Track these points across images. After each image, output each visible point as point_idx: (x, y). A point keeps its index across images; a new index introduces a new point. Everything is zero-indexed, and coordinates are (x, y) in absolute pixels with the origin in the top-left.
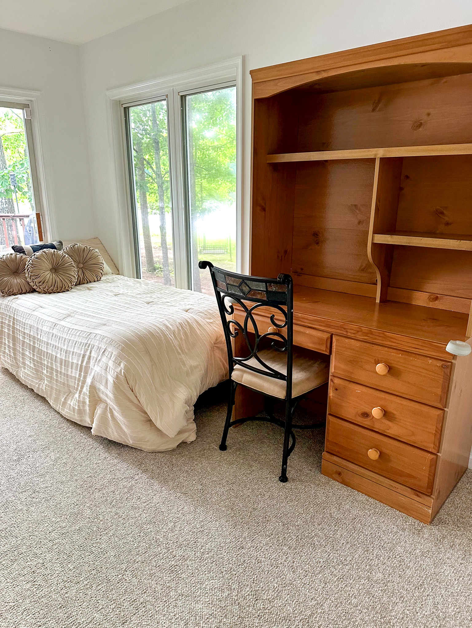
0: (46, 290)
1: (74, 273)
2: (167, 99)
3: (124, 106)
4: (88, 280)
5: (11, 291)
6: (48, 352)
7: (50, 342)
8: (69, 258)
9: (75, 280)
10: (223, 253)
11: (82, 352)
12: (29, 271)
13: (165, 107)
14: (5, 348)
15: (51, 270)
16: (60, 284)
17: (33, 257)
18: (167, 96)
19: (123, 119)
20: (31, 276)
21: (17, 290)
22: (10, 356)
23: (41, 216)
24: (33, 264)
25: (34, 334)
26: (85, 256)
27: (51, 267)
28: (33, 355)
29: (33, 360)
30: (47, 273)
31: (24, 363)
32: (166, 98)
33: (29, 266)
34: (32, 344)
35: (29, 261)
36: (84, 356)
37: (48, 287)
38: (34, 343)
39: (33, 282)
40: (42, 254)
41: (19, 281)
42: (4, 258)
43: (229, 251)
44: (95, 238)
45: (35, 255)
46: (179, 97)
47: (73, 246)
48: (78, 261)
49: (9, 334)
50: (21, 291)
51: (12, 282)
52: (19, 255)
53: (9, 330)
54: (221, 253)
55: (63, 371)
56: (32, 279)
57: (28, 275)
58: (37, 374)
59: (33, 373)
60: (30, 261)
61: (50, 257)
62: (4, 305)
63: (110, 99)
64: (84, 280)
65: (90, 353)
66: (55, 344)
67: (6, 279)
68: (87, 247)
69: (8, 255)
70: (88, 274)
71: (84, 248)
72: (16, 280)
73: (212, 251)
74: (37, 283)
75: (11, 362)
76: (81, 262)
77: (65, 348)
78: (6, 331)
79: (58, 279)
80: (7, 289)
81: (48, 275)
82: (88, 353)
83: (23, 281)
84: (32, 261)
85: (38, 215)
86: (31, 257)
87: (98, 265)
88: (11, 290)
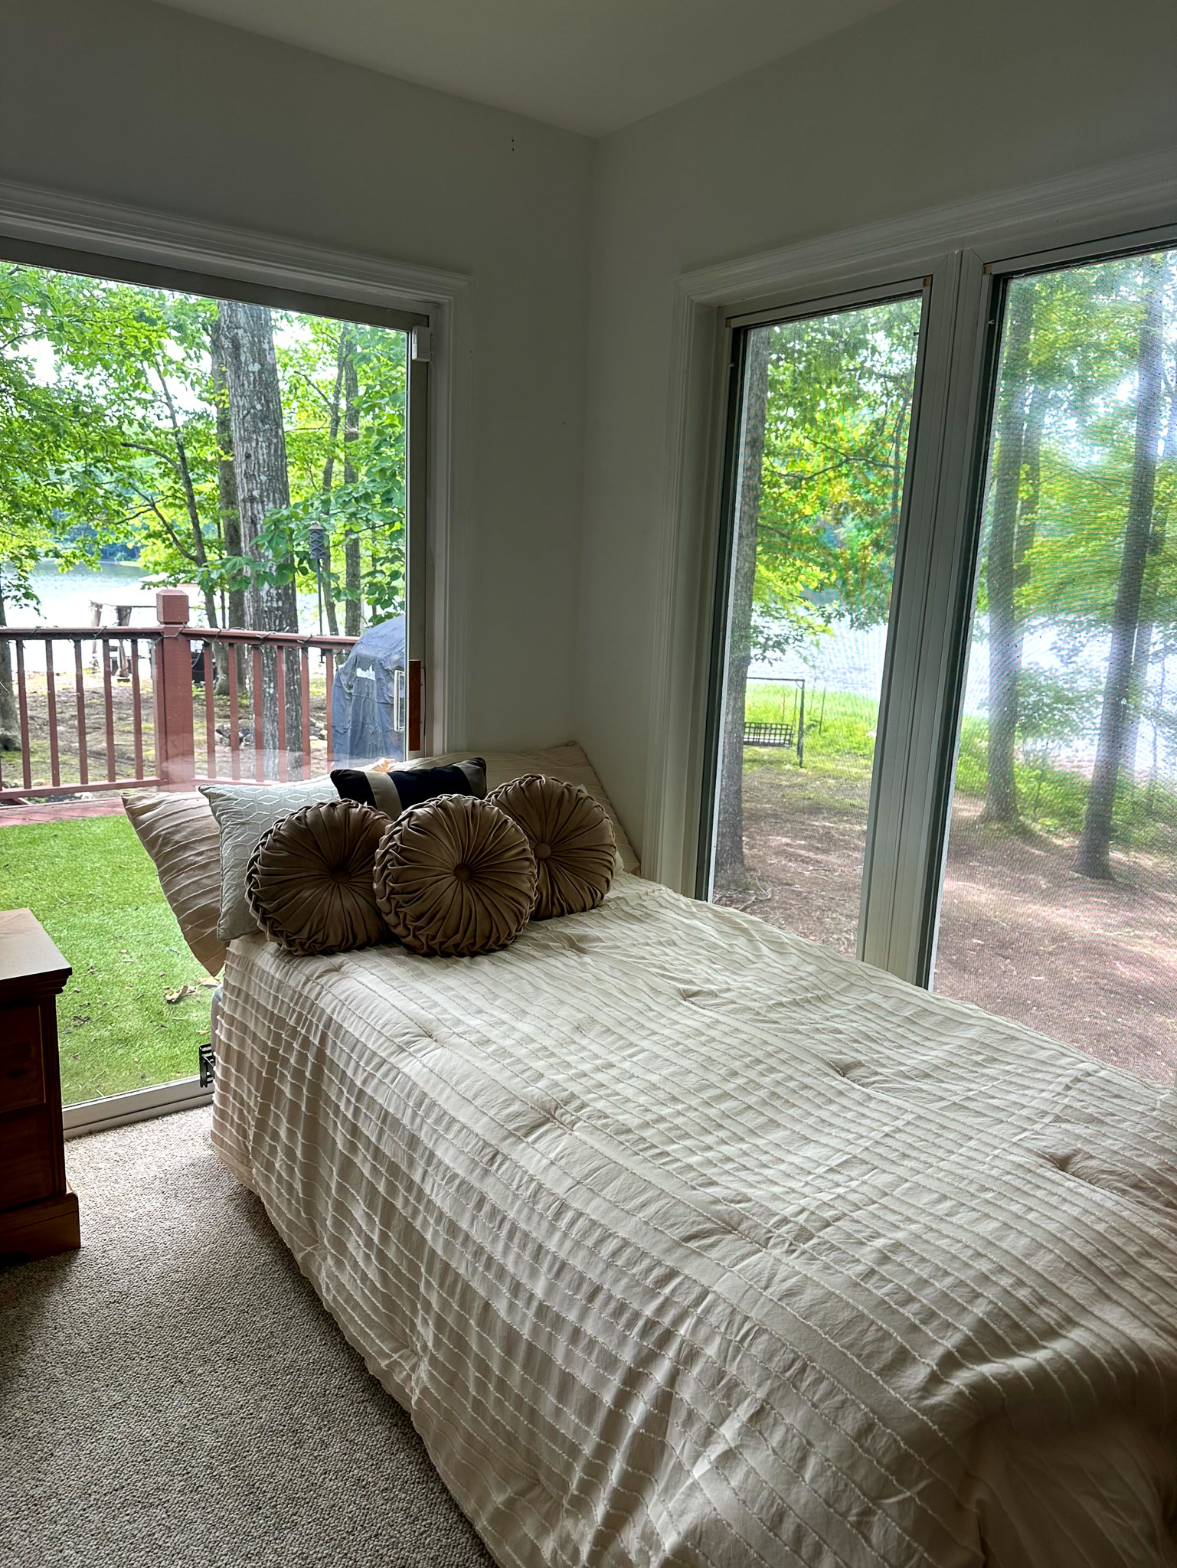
0: (437, 947)
1: (530, 882)
2: (926, 290)
3: (736, 323)
4: (564, 904)
5: (320, 940)
6: (454, 1265)
7: (464, 1225)
8: (516, 829)
9: (528, 909)
10: (780, 745)
11: (627, 1356)
12: (386, 872)
13: (916, 319)
14: (273, 1151)
15: (458, 870)
16: (483, 927)
17: (404, 823)
18: (928, 280)
19: (726, 365)
20: (391, 893)
21: (340, 937)
22: (290, 1189)
23: (422, 670)
24: (403, 850)
25: (394, 1155)
26: (562, 821)
27: (457, 860)
28: (384, 1237)
29: (382, 1257)
30: (445, 883)
31: (340, 1246)
32: (919, 285)
33: (388, 857)
34: (381, 1188)
35: (391, 838)
36: (634, 1380)
37: (445, 935)
38: (392, 1189)
39: (397, 913)
40: (434, 816)
41: (348, 903)
42: (308, 820)
43: (795, 740)
44: (567, 745)
45: (411, 815)
46: (987, 279)
47: (529, 784)
48: (538, 833)
49: (294, 1107)
50: (351, 941)
51: (326, 907)
52: (359, 809)
53: (296, 1090)
54: (773, 745)
55: (514, 1383)
56: (394, 903)
57: (381, 888)
58: (391, 1320)
59: (375, 1309)
60: (395, 836)
61: (461, 825)
62: (291, 992)
63: (692, 301)
64: (553, 904)
65: (673, 1378)
66: (488, 1248)
67: (308, 893)
68: (569, 790)
69: (323, 809)
70: (568, 884)
71: (563, 793)
72: (338, 903)
73: (751, 736)
74: (408, 917)
75: (290, 1211)
76: (548, 838)
77: (539, 1290)
78: (287, 1091)
79: (479, 908)
80: (305, 933)
81: (447, 890)
82: (659, 1375)
83: (362, 903)
84: (401, 839)
85: (415, 669)
86: (399, 824)
87: (600, 849)
88: (320, 937)
